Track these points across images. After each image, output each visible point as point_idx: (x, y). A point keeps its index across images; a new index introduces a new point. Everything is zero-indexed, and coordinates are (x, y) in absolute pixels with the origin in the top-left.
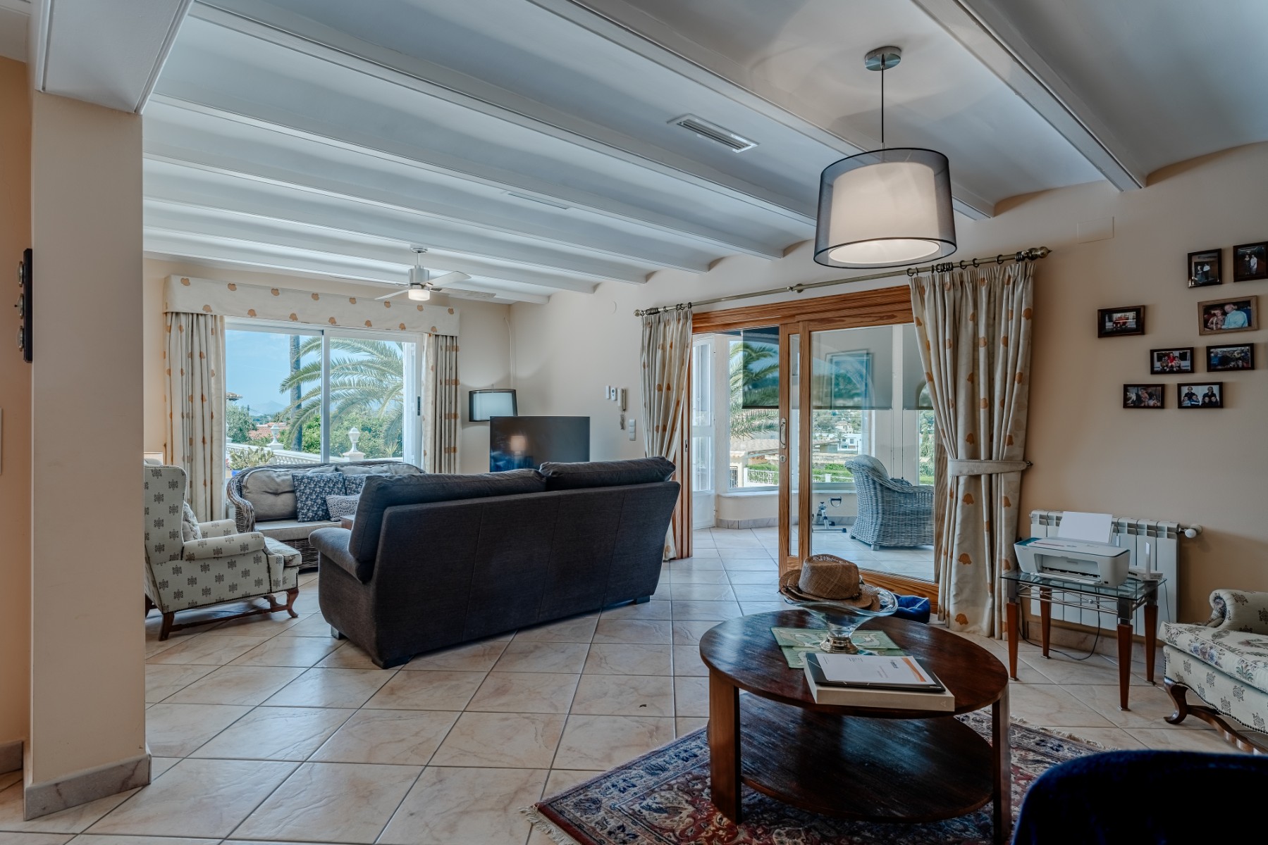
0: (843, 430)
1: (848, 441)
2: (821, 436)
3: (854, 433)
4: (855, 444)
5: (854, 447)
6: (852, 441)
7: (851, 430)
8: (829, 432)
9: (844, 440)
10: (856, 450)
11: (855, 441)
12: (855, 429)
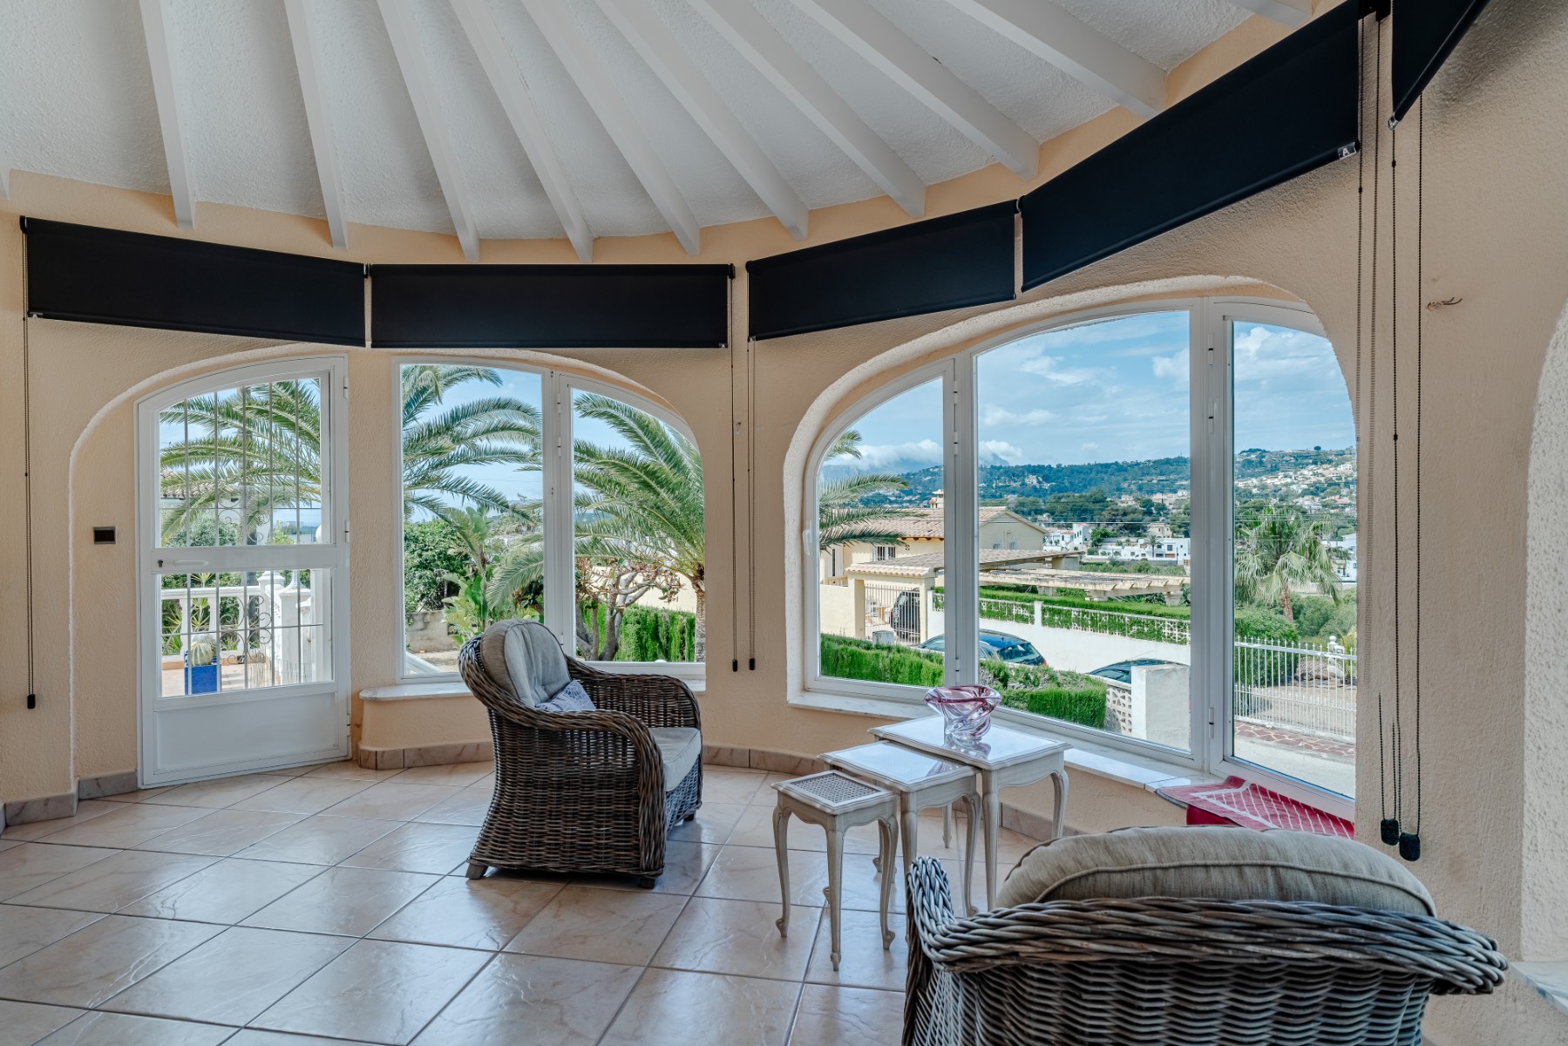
0: (1158, 534)
1: (1164, 549)
2: (1128, 541)
3: (1173, 537)
4: (1174, 552)
5: (1173, 555)
6: (1170, 548)
7: (1170, 533)
8: (1139, 535)
9: (1159, 547)
10: (1175, 559)
11: (1174, 547)
12: (1174, 532)
